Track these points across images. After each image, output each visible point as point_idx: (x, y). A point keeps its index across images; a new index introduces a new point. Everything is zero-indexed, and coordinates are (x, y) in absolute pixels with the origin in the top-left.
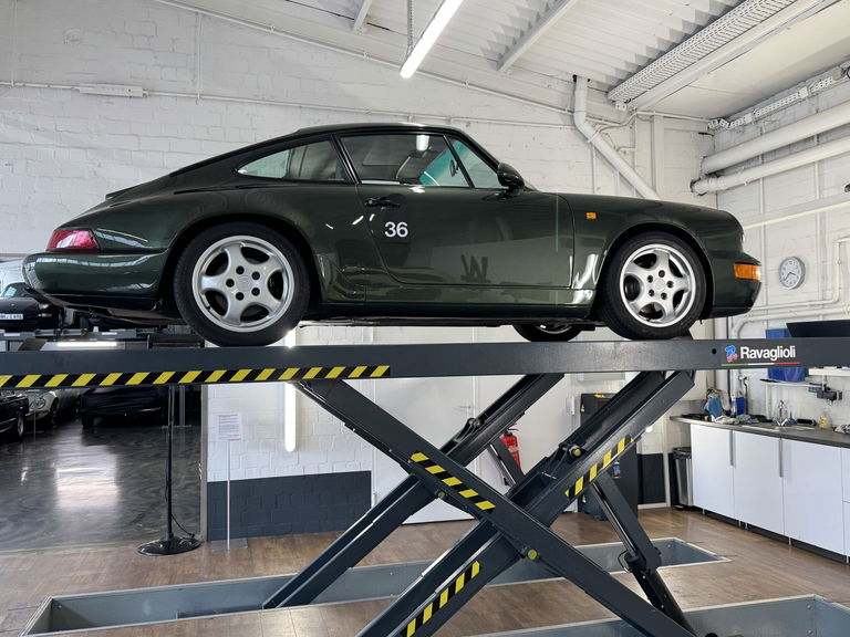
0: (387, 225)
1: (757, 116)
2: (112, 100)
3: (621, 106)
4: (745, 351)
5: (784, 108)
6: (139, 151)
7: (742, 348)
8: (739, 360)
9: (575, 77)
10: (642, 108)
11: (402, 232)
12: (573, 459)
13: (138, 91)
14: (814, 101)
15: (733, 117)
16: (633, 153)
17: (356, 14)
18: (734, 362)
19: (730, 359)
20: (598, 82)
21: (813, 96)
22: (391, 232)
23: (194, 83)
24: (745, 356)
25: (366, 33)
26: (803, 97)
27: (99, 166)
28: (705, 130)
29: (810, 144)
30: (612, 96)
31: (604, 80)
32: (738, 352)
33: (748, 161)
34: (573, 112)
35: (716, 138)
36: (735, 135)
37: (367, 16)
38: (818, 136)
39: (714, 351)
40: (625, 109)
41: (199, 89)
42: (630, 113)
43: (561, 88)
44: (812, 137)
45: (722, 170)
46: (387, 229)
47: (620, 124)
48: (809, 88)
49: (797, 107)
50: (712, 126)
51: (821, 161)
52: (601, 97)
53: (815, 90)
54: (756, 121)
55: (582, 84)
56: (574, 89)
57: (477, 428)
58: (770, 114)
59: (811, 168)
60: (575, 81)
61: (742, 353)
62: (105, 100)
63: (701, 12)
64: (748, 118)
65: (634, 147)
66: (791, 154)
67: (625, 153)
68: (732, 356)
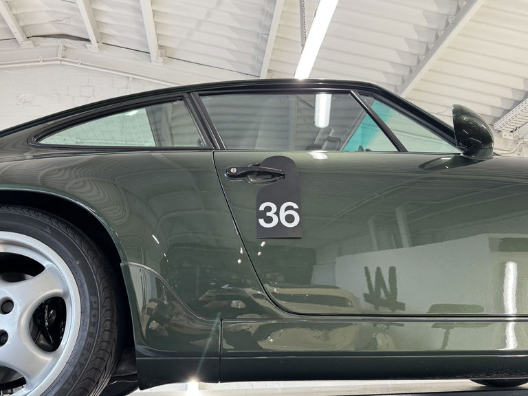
0: (262, 208)
11: (290, 219)
22: (269, 220)
40: (512, 138)
42: (517, 141)
46: (263, 215)
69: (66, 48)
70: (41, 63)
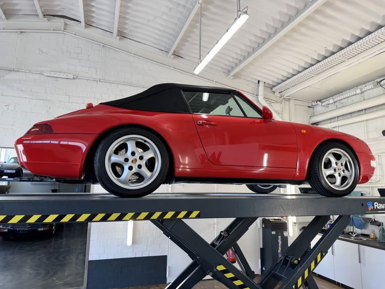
1: (335, 100)
2: (58, 79)
3: (277, 94)
4: (376, 204)
5: (348, 97)
6: (69, 102)
7: (375, 203)
8: (374, 210)
9: (259, 81)
10: (286, 95)
12: (294, 266)
13: (71, 77)
14: (363, 94)
15: (323, 101)
16: (282, 113)
17: (169, 50)
18: (372, 210)
19: (370, 209)
20: (268, 84)
21: (362, 93)
23: (97, 75)
24: (376, 207)
25: (173, 58)
26: (358, 93)
27: (50, 108)
28: (311, 106)
29: (362, 113)
30: (274, 89)
31: (271, 83)
32: (373, 205)
33: (330, 119)
34: (258, 96)
35: (315, 109)
36: (324, 108)
37: (174, 51)
38: (365, 109)
39: (363, 205)
40: (279, 96)
41: (98, 77)
42: (281, 97)
43: (253, 85)
44: (362, 110)
45: (318, 123)
47: (277, 102)
48: (361, 89)
49: (354, 97)
50: (313, 104)
51: (366, 120)
52: (269, 90)
53: (363, 90)
54: (335, 102)
55: (261, 84)
56: (258, 86)
57: (226, 237)
58: (341, 100)
59: (362, 123)
60: (259, 83)
61: (375, 206)
62: (55, 79)
63: (320, 54)
64: (331, 101)
65: (283, 111)
66: (352, 117)
67: (279, 113)
68: (371, 208)
69: (66, 24)
70: (52, 31)
